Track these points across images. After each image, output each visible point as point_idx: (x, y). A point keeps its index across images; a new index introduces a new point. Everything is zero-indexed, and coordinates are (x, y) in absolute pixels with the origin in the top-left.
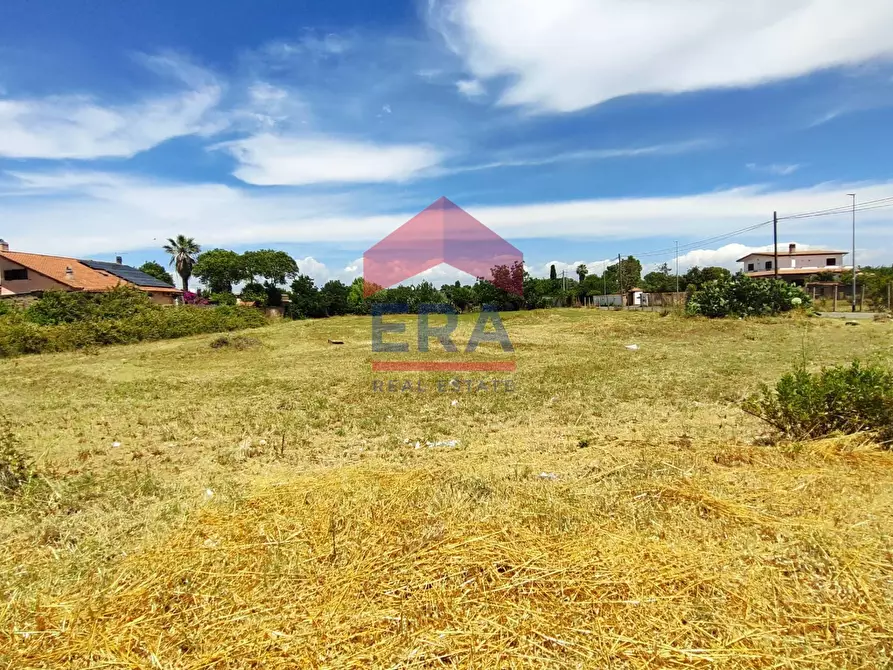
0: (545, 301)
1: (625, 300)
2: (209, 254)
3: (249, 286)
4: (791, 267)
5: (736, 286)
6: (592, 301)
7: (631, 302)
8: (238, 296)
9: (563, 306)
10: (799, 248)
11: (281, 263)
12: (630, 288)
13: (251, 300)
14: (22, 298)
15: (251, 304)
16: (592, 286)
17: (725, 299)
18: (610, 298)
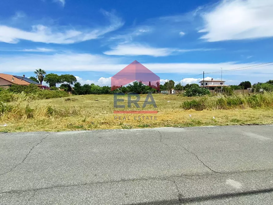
0: (148, 92)
1: (169, 92)
2: (49, 75)
3: (62, 85)
4: (212, 85)
5: (194, 89)
6: (160, 92)
7: (171, 93)
8: (59, 88)
9: (153, 93)
10: (214, 80)
11: (72, 78)
12: (171, 89)
13: (63, 89)
14: (4, 86)
15: (64, 90)
16: (161, 88)
17: (192, 92)
18: (165, 91)
